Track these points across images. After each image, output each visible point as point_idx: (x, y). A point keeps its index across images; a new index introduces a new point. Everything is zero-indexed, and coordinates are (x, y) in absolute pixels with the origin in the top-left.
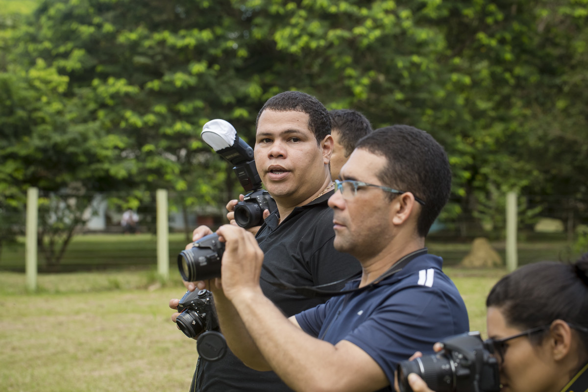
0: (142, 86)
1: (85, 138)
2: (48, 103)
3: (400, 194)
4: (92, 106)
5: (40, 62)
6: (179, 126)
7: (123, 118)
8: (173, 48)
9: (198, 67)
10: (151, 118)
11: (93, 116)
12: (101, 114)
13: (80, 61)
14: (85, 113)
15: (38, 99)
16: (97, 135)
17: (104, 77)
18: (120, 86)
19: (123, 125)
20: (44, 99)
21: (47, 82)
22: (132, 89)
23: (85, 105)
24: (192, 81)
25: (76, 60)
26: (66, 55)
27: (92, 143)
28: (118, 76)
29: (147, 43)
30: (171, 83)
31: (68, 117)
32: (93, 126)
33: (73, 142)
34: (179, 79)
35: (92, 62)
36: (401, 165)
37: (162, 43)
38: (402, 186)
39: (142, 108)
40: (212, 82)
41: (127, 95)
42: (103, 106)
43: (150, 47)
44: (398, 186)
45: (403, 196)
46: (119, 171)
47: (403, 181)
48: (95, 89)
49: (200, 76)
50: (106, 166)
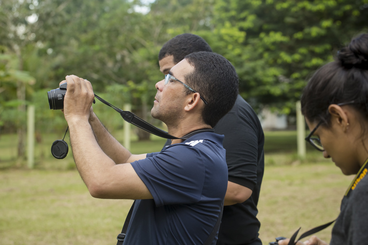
0: (291, 36)
1: (254, 70)
2: (233, 49)
3: (194, 92)
4: (260, 50)
5: (228, 24)
6: (315, 61)
7: (279, 57)
8: (310, 11)
9: (326, 23)
10: (297, 57)
11: (261, 56)
12: (266, 55)
13: (254, 22)
14: (256, 54)
15: (226, 47)
16: (263, 68)
17: (267, 32)
18: (277, 37)
19: (279, 61)
20: (230, 47)
21: (231, 36)
22: (284, 39)
23: (255, 50)
24: (323, 32)
25: (250, 21)
26: (244, 19)
27: (259, 73)
28: (276, 31)
29: (294, 9)
30: (309, 34)
31: (245, 57)
32: (261, 62)
33: (247, 73)
34: (314, 31)
35: (260, 22)
36: (201, 75)
37: (303, 9)
38: (197, 88)
39: (291, 50)
40: (336, 32)
41: (281, 43)
42: (267, 49)
43: (296, 12)
44: (194, 87)
45: (194, 94)
46: (276, 91)
47: (198, 85)
48: (261, 39)
49: (328, 29)
50: (268, 87)
